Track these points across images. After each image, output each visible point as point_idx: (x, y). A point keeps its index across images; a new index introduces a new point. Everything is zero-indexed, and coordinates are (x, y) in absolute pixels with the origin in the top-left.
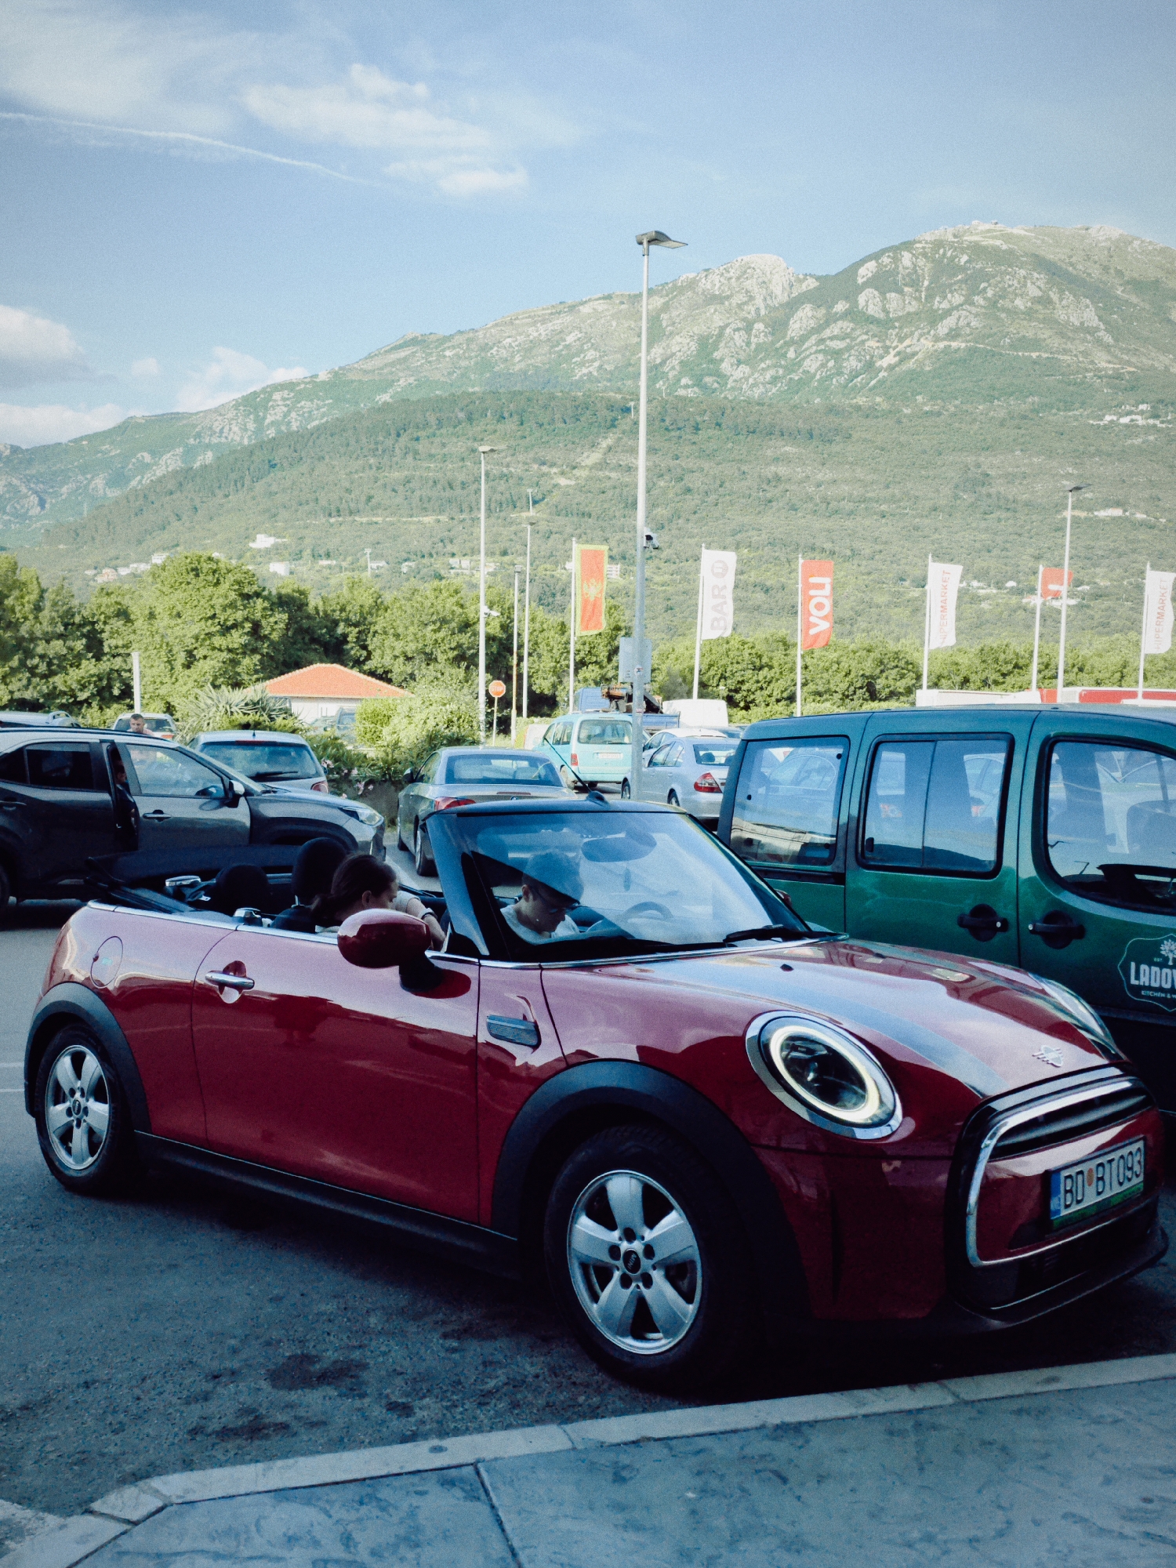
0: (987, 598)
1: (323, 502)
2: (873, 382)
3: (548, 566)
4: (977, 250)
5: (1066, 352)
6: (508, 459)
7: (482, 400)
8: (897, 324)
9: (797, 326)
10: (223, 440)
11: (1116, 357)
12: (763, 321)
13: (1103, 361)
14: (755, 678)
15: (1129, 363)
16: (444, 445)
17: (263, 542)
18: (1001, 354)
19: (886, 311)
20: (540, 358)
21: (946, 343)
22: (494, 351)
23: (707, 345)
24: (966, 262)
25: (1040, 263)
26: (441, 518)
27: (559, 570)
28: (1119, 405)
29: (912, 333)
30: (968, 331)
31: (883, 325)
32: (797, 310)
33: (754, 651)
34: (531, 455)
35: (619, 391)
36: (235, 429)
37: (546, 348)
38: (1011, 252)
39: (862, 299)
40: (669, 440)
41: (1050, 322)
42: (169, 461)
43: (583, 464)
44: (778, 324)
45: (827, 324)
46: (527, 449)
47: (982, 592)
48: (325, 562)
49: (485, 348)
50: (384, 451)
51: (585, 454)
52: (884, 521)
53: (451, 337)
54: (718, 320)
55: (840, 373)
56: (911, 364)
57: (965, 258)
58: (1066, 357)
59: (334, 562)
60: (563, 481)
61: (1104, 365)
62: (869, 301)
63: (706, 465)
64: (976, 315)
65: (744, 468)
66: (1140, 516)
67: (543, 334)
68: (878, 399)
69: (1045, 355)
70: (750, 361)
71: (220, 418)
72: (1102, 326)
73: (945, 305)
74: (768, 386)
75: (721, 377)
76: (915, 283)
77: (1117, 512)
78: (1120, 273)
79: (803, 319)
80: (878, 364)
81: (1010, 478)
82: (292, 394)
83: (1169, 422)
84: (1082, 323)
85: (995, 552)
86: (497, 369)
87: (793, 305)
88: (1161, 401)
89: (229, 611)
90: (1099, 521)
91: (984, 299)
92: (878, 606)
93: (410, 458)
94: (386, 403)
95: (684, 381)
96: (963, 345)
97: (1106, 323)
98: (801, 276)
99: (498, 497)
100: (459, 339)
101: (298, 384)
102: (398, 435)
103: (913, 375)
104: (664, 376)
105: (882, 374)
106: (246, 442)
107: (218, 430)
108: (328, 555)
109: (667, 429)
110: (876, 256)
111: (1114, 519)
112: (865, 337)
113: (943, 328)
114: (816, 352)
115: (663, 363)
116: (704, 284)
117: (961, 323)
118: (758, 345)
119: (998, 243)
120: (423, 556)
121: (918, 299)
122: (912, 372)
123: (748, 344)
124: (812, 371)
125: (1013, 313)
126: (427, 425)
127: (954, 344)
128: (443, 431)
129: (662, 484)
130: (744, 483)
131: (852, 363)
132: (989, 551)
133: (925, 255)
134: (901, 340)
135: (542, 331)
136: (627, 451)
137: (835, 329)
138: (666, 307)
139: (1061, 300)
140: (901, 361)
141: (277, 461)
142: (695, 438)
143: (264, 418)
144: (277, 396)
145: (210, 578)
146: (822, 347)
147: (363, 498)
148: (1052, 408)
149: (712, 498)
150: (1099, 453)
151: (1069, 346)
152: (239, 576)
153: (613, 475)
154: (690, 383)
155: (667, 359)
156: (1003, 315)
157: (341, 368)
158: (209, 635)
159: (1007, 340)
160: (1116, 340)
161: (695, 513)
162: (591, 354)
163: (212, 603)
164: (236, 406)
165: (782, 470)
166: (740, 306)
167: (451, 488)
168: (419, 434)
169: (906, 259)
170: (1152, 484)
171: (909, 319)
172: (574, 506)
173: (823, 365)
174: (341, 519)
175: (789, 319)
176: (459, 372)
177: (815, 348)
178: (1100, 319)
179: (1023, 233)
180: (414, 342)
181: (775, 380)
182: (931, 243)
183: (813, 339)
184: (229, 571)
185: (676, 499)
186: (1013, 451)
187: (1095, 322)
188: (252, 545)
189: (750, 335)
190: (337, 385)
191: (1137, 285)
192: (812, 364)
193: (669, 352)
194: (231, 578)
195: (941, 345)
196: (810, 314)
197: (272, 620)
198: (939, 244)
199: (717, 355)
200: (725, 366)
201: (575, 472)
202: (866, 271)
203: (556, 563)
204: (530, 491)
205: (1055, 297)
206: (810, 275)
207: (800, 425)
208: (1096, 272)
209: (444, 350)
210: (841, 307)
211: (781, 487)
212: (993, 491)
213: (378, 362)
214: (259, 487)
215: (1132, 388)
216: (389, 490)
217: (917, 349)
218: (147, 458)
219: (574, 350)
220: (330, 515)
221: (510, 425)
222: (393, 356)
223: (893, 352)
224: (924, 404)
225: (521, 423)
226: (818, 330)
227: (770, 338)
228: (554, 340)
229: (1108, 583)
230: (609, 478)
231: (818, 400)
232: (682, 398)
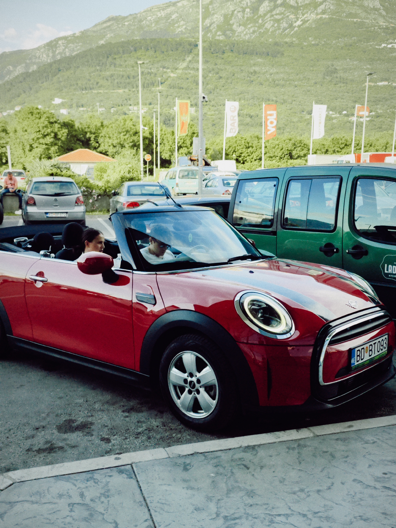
0: (335, 118)
1: (80, 85)
2: (292, 32)
3: (167, 109)
5: (367, 18)
6: (151, 66)
7: (140, 42)
8: (301, 8)
9: (263, 10)
10: (40, 61)
11: (386, 20)
12: (249, 8)
13: (382, 22)
14: (246, 152)
15: (391, 23)
16: (126, 61)
17: (57, 101)
18: (342, 20)
19: (297, 3)
20: (162, 25)
22: (144, 22)
23: (227, 18)
26: (125, 90)
27: (171, 110)
28: (387, 40)
29: (307, 12)
30: (329, 10)
31: (296, 9)
32: (262, 3)
33: (246, 141)
34: (160, 64)
35: (192, 38)
36: (45, 56)
37: (164, 21)
40: (213, 57)
41: (361, 6)
42: (20, 70)
43: (180, 68)
44: (255, 9)
45: (274, 9)
46: (158, 62)
47: (333, 116)
48: (81, 109)
49: (141, 21)
50: (103, 64)
51: (180, 64)
52: (296, 88)
53: (127, 17)
54: (232, 8)
55: (279, 29)
56: (307, 25)
58: (367, 21)
59: (85, 109)
60: (172, 75)
61: (381, 24)
63: (228, 67)
64: (333, 4)
65: (242, 68)
66: (394, 84)
67: (163, 15)
68: (294, 39)
69: (359, 20)
70: (245, 25)
71: (38, 52)
72: (382, 8)
74: (251, 34)
75: (233, 31)
77: (386, 83)
79: (265, 7)
80: (294, 25)
81: (345, 70)
82: (66, 42)
84: (374, 7)
85: (339, 100)
86: (145, 29)
89: (45, 129)
90: (378, 86)
92: (293, 122)
93: (113, 66)
94: (102, 44)
95: (218, 33)
96: (327, 17)
97: (383, 6)
99: (147, 82)
100: (130, 18)
101: (68, 37)
102: (108, 57)
104: (211, 31)
105: (296, 29)
106: (49, 61)
107: (38, 56)
108: (83, 106)
109: (212, 53)
111: (384, 85)
112: (289, 14)
113: (320, 10)
114: (270, 20)
115: (210, 26)
117: (327, 7)
118: (247, 18)
120: (119, 106)
122: (307, 28)
123: (243, 17)
124: (268, 28)
126: (119, 53)
127: (324, 16)
128: (125, 55)
129: (210, 75)
130: (243, 74)
131: (284, 25)
132: (336, 99)
134: (303, 15)
135: (163, 14)
136: (195, 62)
137: (278, 11)
138: (211, 3)
140: (303, 24)
141: (61, 68)
142: (222, 56)
143: (56, 51)
144: (60, 42)
145: (37, 116)
146: (272, 18)
147: (95, 83)
148: (361, 41)
149: (230, 81)
150: (379, 59)
151: (369, 16)
152: (48, 115)
153: (191, 72)
154: (221, 34)
155: (212, 24)
157: (84, 30)
158: (38, 139)
159: (345, 14)
160: (387, 13)
161: (223, 87)
162: (182, 23)
164: (44, 47)
165: (257, 69)
167: (129, 78)
168: (116, 57)
171: (306, 6)
172: (177, 85)
173: (273, 26)
174: (87, 91)
175: (259, 7)
176: (130, 31)
178: (381, 5)
180: (113, 19)
181: (254, 32)
183: (269, 15)
186: (346, 59)
188: (53, 102)
189: (244, 14)
190: (83, 37)
192: (268, 25)
193: (212, 21)
195: (319, 17)
196: (267, 5)
197: (61, 132)
199: (231, 22)
200: (234, 27)
201: (177, 71)
203: (170, 108)
204: (159, 79)
207: (264, 50)
209: (124, 22)
211: (256, 76)
212: (338, 75)
213: (98, 28)
214: (55, 79)
215: (393, 33)
216: (105, 80)
217: (309, 18)
218: (11, 68)
219: (175, 21)
220: (83, 90)
221: (151, 53)
222: (105, 25)
223: (300, 20)
224: (312, 41)
225: (155, 52)
226: (271, 11)
227: (252, 15)
228: (168, 17)
229: (382, 111)
230: (190, 73)
231: (270, 40)
232: (218, 40)
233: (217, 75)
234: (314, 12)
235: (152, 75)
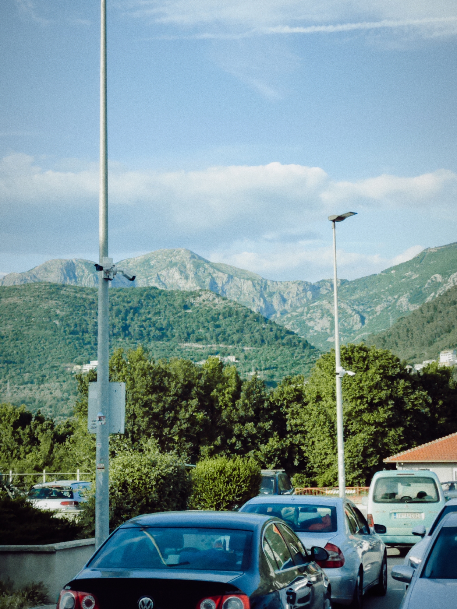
89: (375, 392)
145: (361, 365)
152: (384, 362)
163: (361, 385)
184: (376, 358)
194: (378, 363)
197: (413, 397)
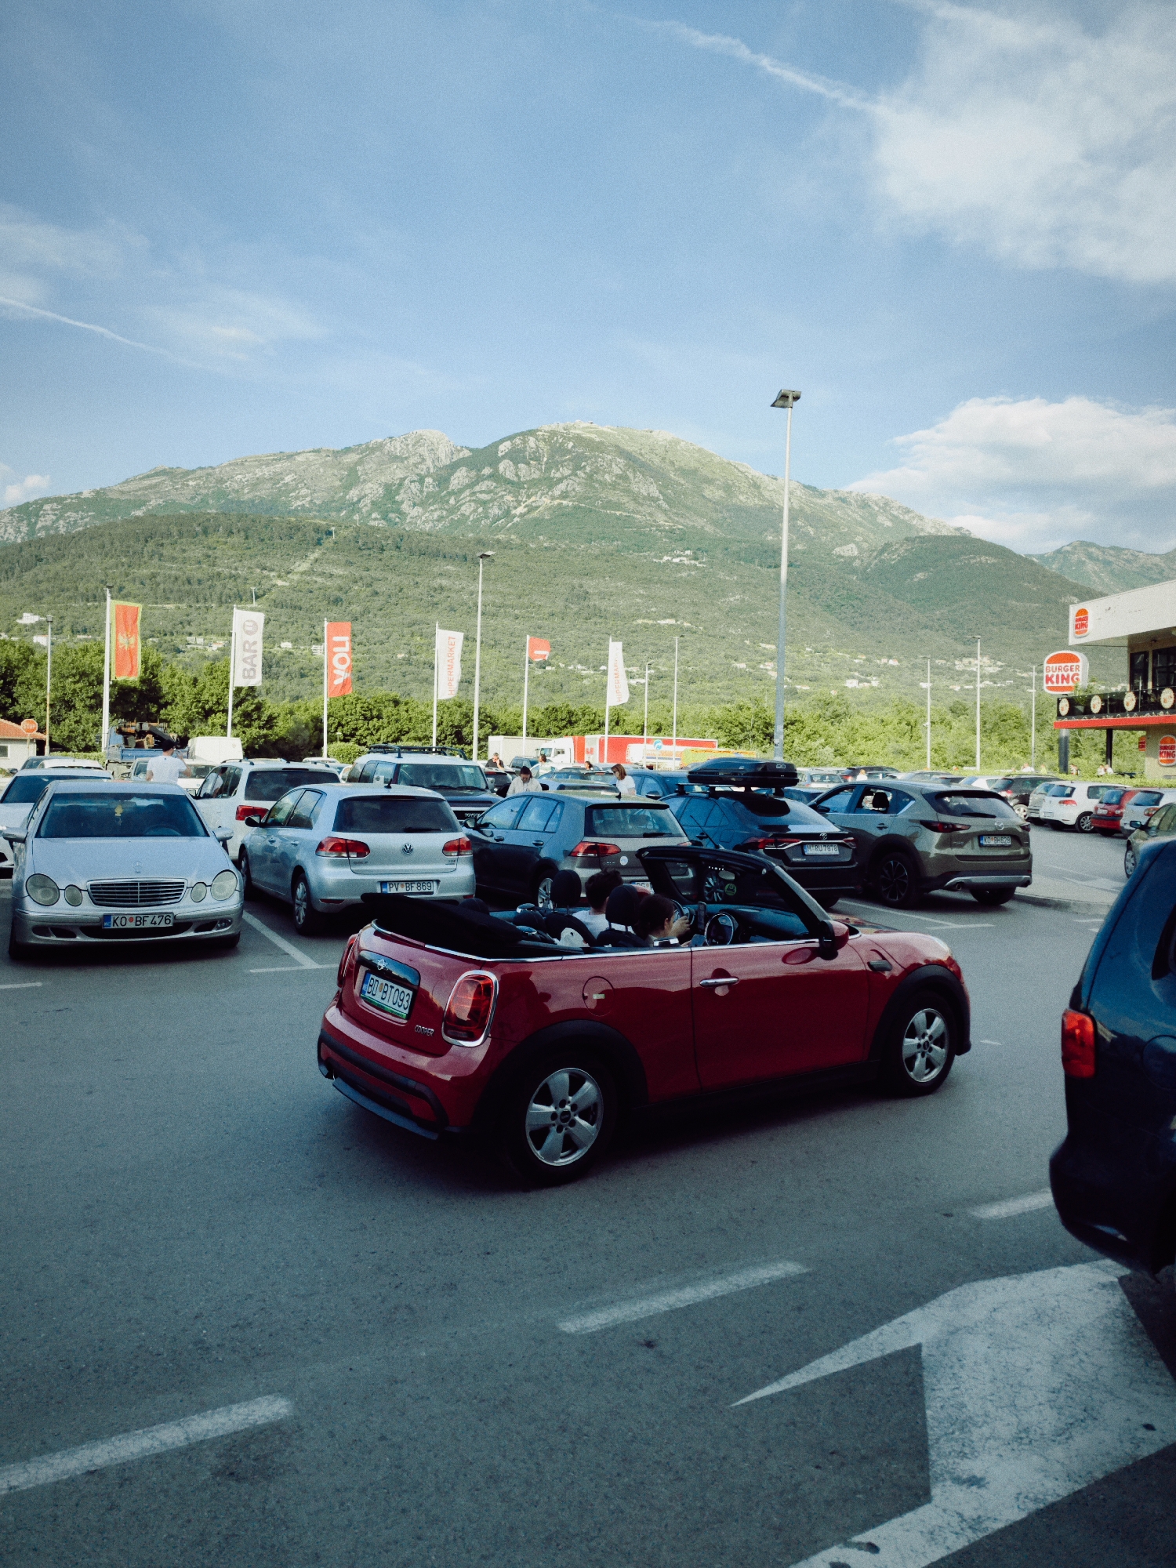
0: (586, 677)
2: (510, 524)
4: (579, 439)
5: (638, 512)
6: (236, 564)
7: (215, 519)
8: (526, 486)
9: (456, 482)
11: (670, 518)
12: (431, 476)
15: (678, 522)
16: (184, 551)
17: (28, 619)
18: (596, 511)
19: (517, 475)
20: (264, 492)
21: (558, 501)
22: (228, 484)
23: (391, 490)
24: (573, 447)
25: (621, 452)
26: (180, 605)
27: (276, 648)
28: (673, 550)
29: (536, 493)
30: (574, 494)
31: (516, 486)
32: (455, 472)
34: (254, 561)
35: (325, 518)
36: (10, 530)
37: (269, 484)
38: (602, 443)
39: (501, 467)
40: (362, 556)
41: (627, 491)
43: (296, 570)
44: (442, 480)
45: (477, 483)
46: (252, 556)
47: (584, 673)
48: (82, 637)
49: (221, 481)
50: (134, 553)
51: (297, 563)
53: (193, 471)
54: (400, 474)
55: (487, 517)
56: (535, 514)
57: (571, 445)
58: (638, 516)
59: (91, 637)
60: (280, 583)
61: (662, 522)
62: (505, 468)
63: (390, 576)
64: (579, 484)
65: (418, 579)
66: (686, 624)
68: (513, 537)
69: (625, 514)
70: (422, 504)
72: (661, 498)
73: (558, 475)
74: (436, 523)
75: (402, 514)
76: (538, 459)
77: (672, 621)
78: (672, 463)
79: (460, 477)
80: (513, 512)
81: (603, 596)
82: (60, 507)
83: (703, 563)
84: (649, 494)
85: (593, 645)
86: (230, 497)
87: (454, 467)
88: (699, 549)
90: (660, 628)
91: (585, 473)
92: (513, 681)
93: (155, 560)
94: (137, 518)
96: (571, 503)
97: (664, 495)
98: (459, 448)
99: (227, 591)
100: (199, 473)
101: (66, 499)
102: (147, 541)
103: (537, 522)
104: (359, 510)
105: (516, 519)
106: (19, 541)
108: (85, 631)
109: (360, 549)
110: (511, 438)
111: (669, 627)
112: (504, 493)
113: (557, 491)
114: (470, 501)
115: (359, 501)
116: (388, 447)
117: (569, 489)
118: (428, 493)
119: (593, 436)
120: (165, 635)
121: (540, 470)
122: (535, 519)
123: (421, 492)
124: (467, 514)
125: (603, 484)
126: (170, 535)
127: (565, 502)
128: (184, 540)
129: (356, 588)
130: (418, 590)
131: (495, 511)
133: (544, 440)
134: (529, 497)
135: (266, 472)
136: (329, 563)
137: (484, 485)
138: (360, 462)
139: (635, 477)
140: (529, 512)
141: (43, 556)
142: (380, 557)
143: (36, 523)
144: (47, 507)
146: (474, 498)
148: (629, 549)
149: (393, 600)
150: (660, 581)
151: (641, 509)
153: (319, 580)
154: (379, 517)
155: (363, 497)
156: (597, 486)
157: (101, 489)
159: (600, 502)
160: (671, 507)
161: (381, 610)
162: (304, 491)
164: (11, 513)
165: (445, 582)
166: (415, 465)
167: (189, 583)
168: (164, 541)
169: (532, 442)
170: (695, 604)
171: (534, 483)
172: (289, 601)
173: (475, 511)
174: (97, 603)
175: (450, 477)
176: (199, 497)
177: (468, 498)
178: (660, 492)
179: (609, 431)
180: (164, 472)
181: (440, 519)
182: (548, 432)
183: (467, 492)
185: (367, 599)
186: (604, 577)
187: (657, 494)
189: (422, 486)
190: (99, 501)
191: (684, 472)
192: (466, 509)
193: (363, 494)
195: (556, 502)
196: (465, 474)
198: (553, 433)
199: (398, 498)
200: (405, 507)
201: (289, 576)
202: (504, 447)
203: (274, 643)
204: (253, 588)
205: (631, 475)
206: (467, 448)
207: (457, 550)
208: (657, 460)
209: (188, 481)
210: (487, 471)
211: (445, 594)
212: (591, 603)
213: (132, 486)
214: (28, 576)
215: (681, 540)
216: (137, 583)
217: (539, 504)
219: (290, 487)
221: (238, 539)
222: (147, 483)
223: (523, 505)
224: (544, 541)
225: (247, 538)
226: (471, 485)
227: (437, 489)
228: (275, 479)
229: (666, 669)
230: (316, 582)
231: (471, 535)
232: (372, 527)
233: (368, 589)
234: (547, 493)
235: (239, 580)
